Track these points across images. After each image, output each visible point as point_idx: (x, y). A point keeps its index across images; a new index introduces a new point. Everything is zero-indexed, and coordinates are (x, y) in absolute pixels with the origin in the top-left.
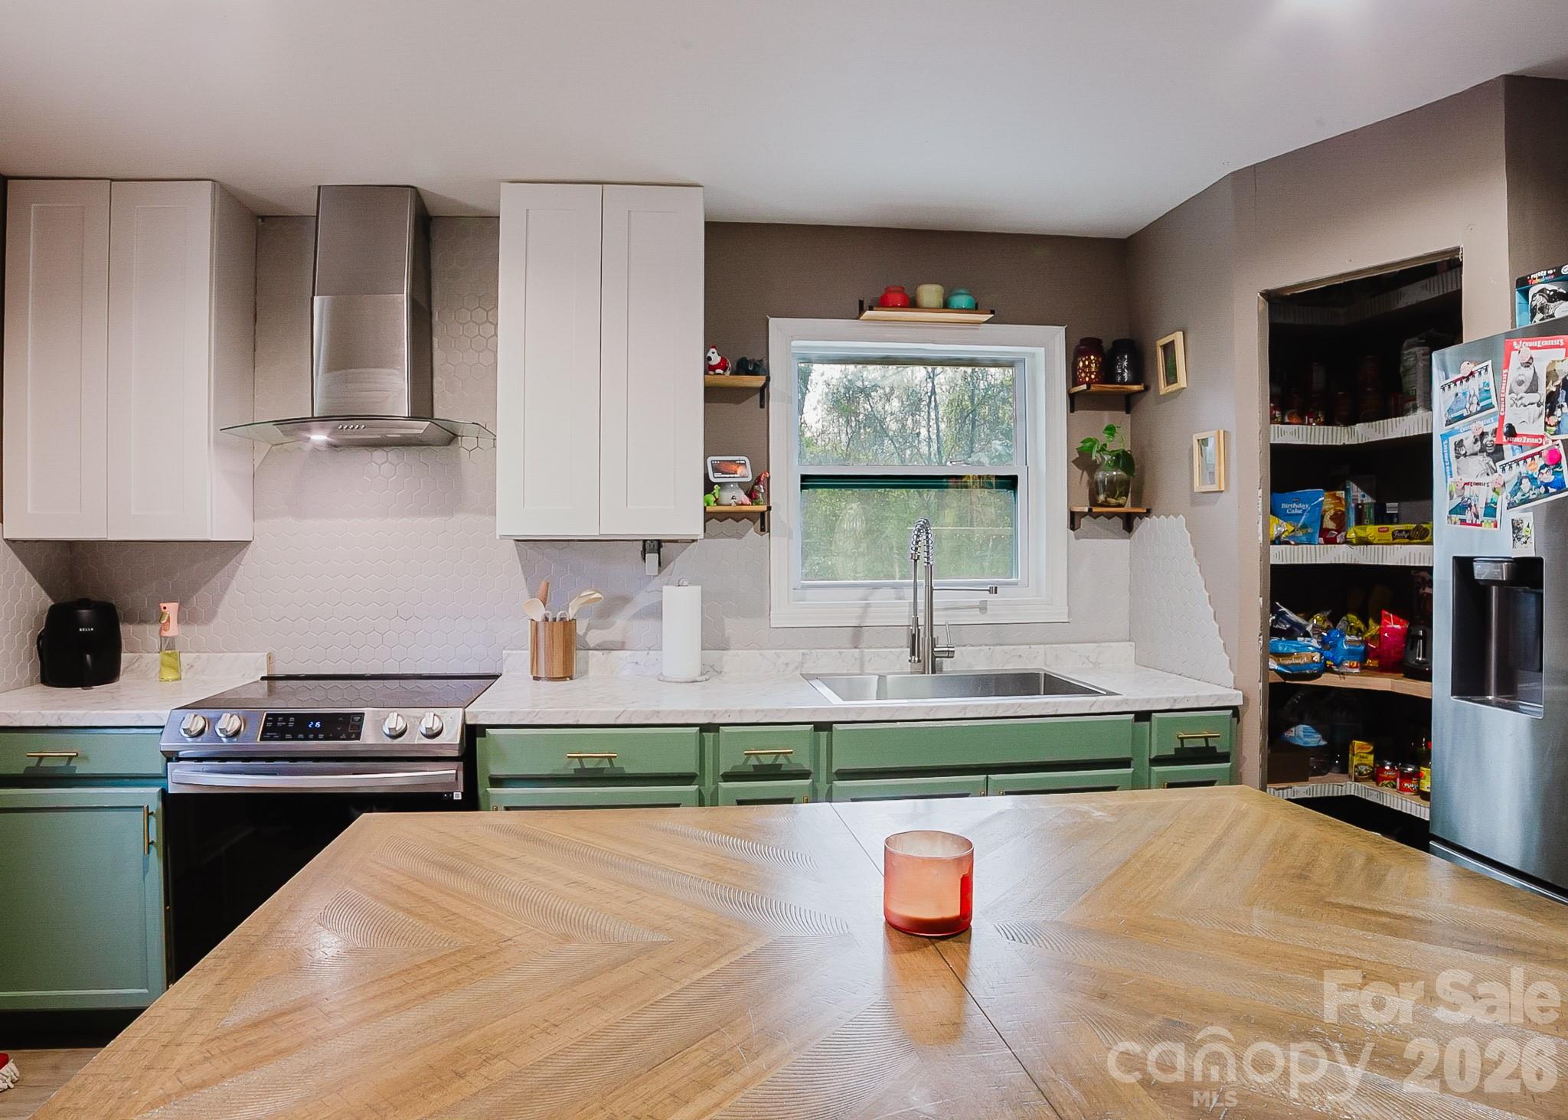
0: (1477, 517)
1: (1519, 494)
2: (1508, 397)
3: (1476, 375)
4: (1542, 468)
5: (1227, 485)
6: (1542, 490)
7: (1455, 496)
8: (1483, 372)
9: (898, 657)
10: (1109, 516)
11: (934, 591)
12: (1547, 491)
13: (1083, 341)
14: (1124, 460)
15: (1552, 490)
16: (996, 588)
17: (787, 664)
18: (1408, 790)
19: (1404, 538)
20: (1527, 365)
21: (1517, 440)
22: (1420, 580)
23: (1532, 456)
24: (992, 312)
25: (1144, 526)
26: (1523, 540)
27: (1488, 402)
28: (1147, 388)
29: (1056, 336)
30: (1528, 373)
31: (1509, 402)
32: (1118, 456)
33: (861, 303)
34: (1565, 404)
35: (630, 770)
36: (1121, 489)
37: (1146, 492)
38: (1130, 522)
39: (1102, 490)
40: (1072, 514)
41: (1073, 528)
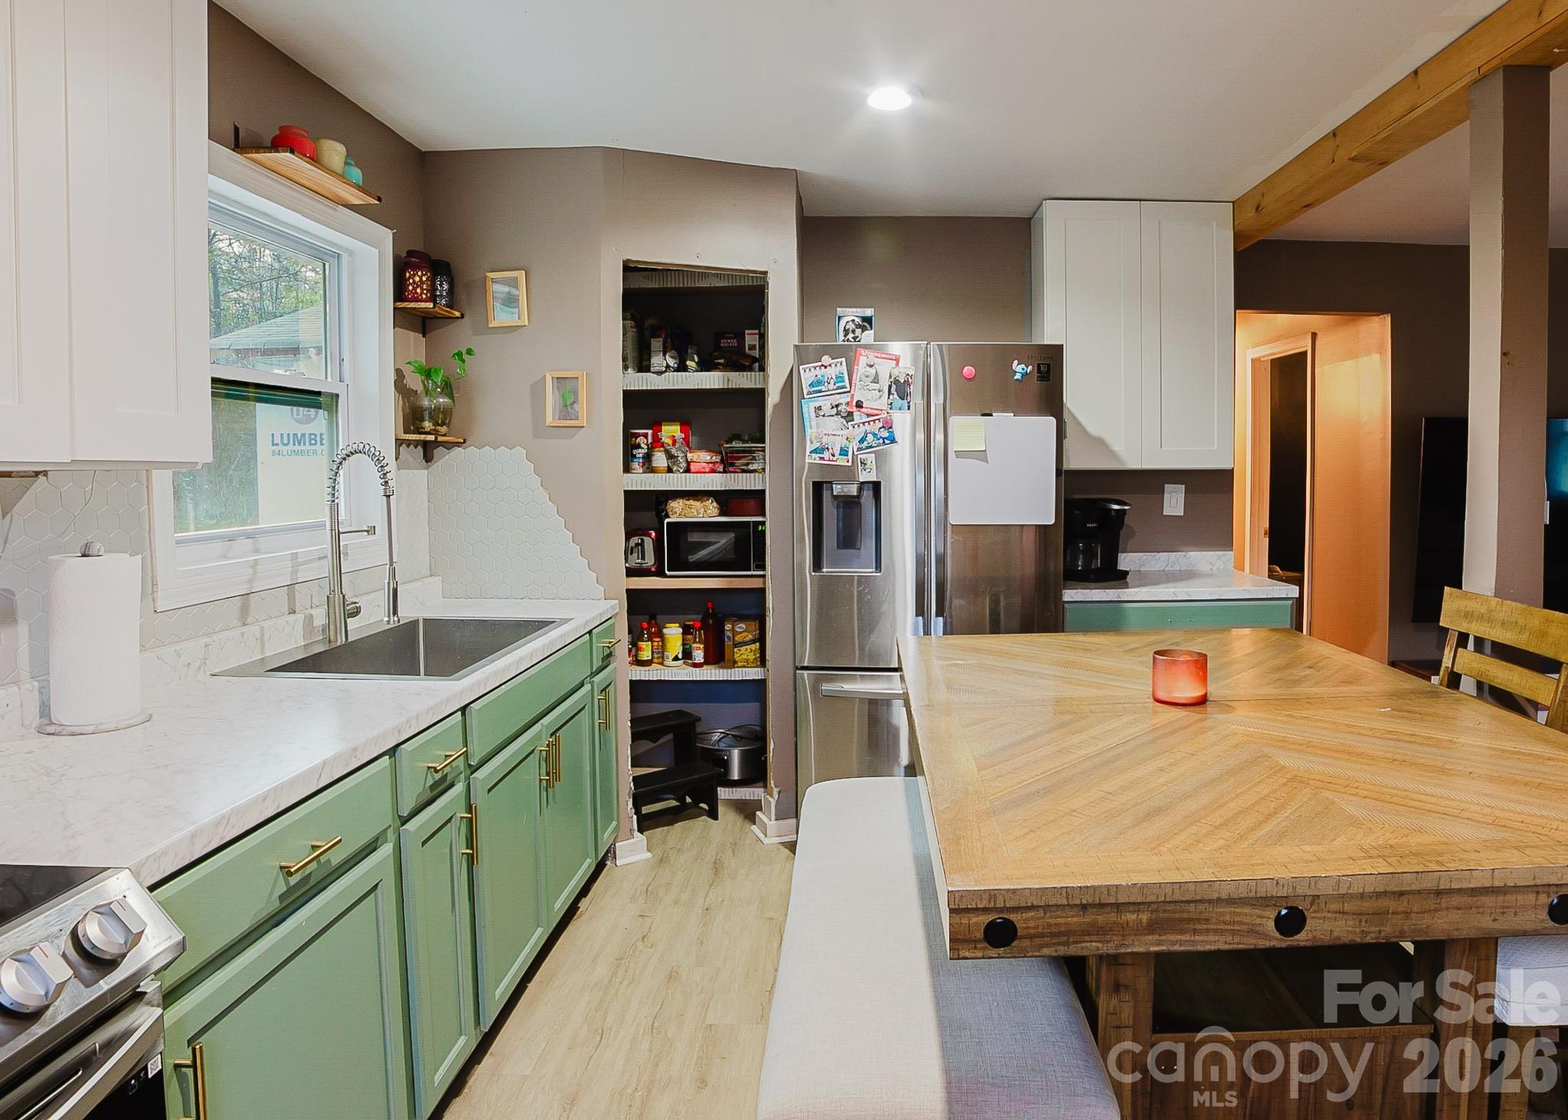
0: (833, 455)
1: (865, 443)
2: (858, 383)
3: (833, 366)
4: (880, 428)
5: (587, 423)
6: (881, 441)
7: (815, 442)
8: (838, 365)
10: (416, 444)
11: (341, 535)
12: (884, 442)
13: (410, 253)
15: (887, 442)
17: (189, 664)
20: (871, 366)
21: (863, 410)
23: (874, 421)
26: (868, 470)
27: (842, 384)
28: (462, 316)
29: (387, 238)
30: (872, 371)
31: (858, 386)
33: (236, 131)
36: (442, 417)
37: (456, 421)
38: (428, 452)
39: (427, 417)
40: (397, 442)
41: (397, 458)
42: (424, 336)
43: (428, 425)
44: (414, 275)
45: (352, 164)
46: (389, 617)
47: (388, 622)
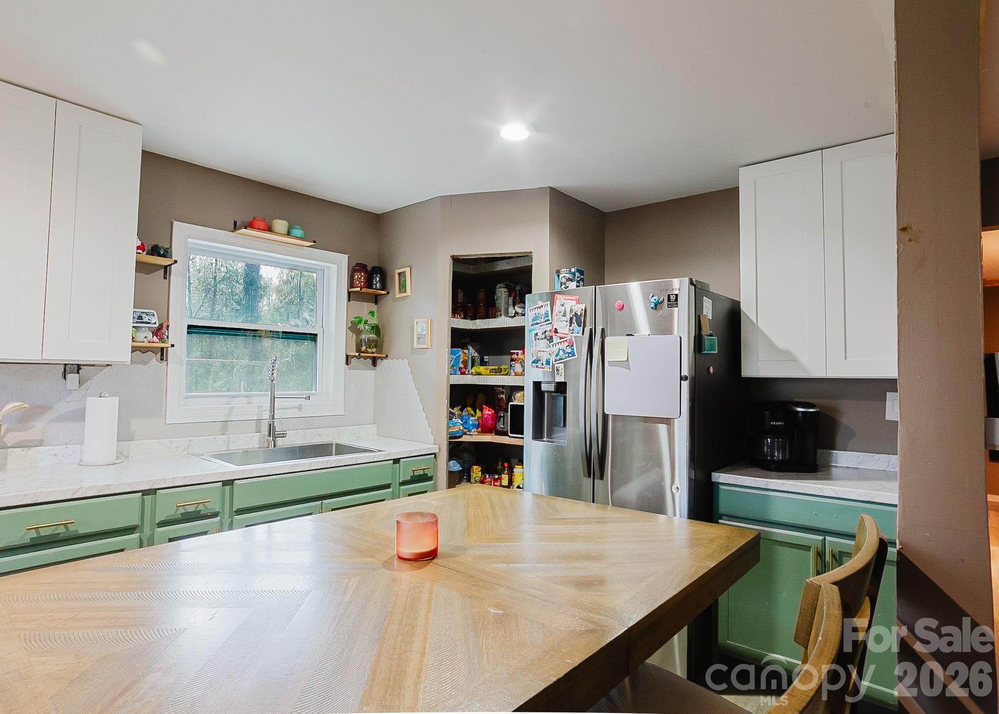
0: (543, 365)
1: (559, 356)
2: (555, 317)
3: (544, 307)
4: (567, 346)
5: (431, 346)
6: (567, 355)
7: (534, 356)
8: (546, 306)
9: (251, 439)
10: (366, 358)
11: (275, 399)
12: (569, 356)
13: (357, 264)
14: (376, 329)
15: (570, 355)
16: (309, 396)
17: (178, 447)
18: (497, 486)
19: (493, 372)
20: (563, 305)
21: (558, 334)
22: (498, 391)
23: (564, 342)
24: (315, 242)
25: (382, 364)
26: (560, 375)
27: (548, 318)
28: (388, 293)
29: (344, 259)
30: (563, 308)
31: (555, 319)
32: (373, 327)
33: (235, 223)
34: (575, 322)
37: (383, 346)
38: (374, 362)
39: (363, 344)
40: (347, 356)
41: (347, 364)
42: (376, 304)
43: (364, 348)
44: (358, 275)
45: (296, 229)
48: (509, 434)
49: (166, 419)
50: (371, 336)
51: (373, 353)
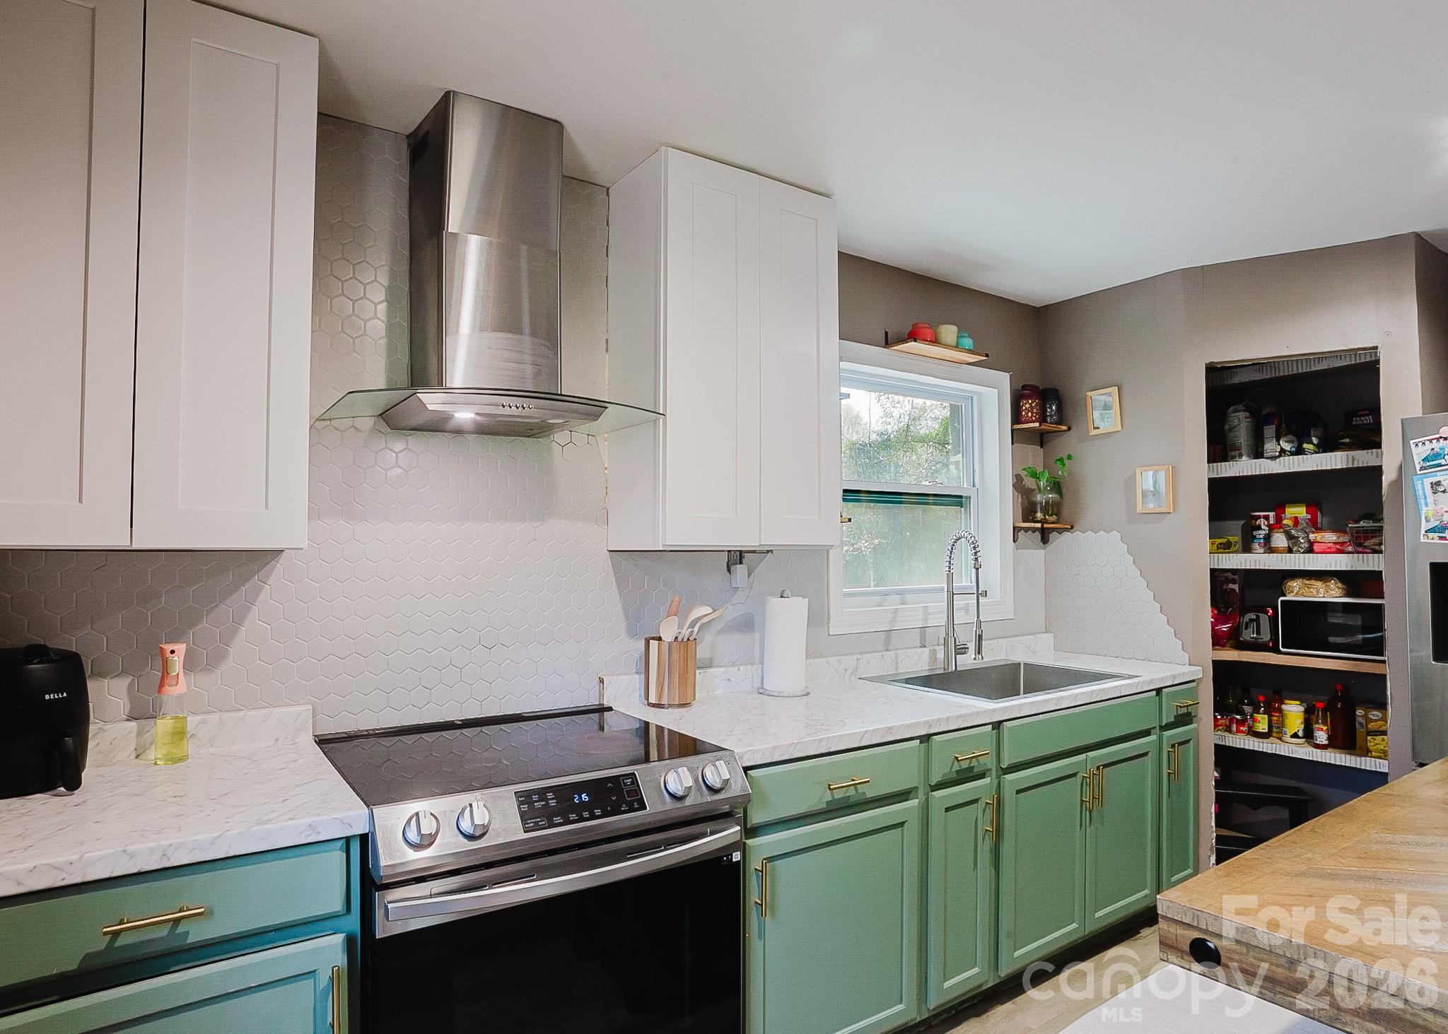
5: (1174, 509)
9: (920, 656)
10: (1034, 530)
11: (954, 596)
13: (1024, 387)
14: (1057, 486)
17: (846, 670)
18: (1243, 732)
19: (1222, 549)
24: (987, 355)
25: (1061, 541)
28: (1069, 429)
29: (1004, 379)
32: (1052, 483)
33: (887, 336)
35: (871, 793)
36: (1054, 509)
37: (1065, 512)
38: (1045, 536)
39: (1039, 510)
40: (1014, 528)
41: (1014, 541)
42: (1042, 447)
43: (1039, 515)
44: (1026, 403)
45: (965, 337)
46: (976, 655)
47: (975, 659)
48: (1281, 649)
49: (828, 627)
50: (1050, 496)
51: (1053, 523)
